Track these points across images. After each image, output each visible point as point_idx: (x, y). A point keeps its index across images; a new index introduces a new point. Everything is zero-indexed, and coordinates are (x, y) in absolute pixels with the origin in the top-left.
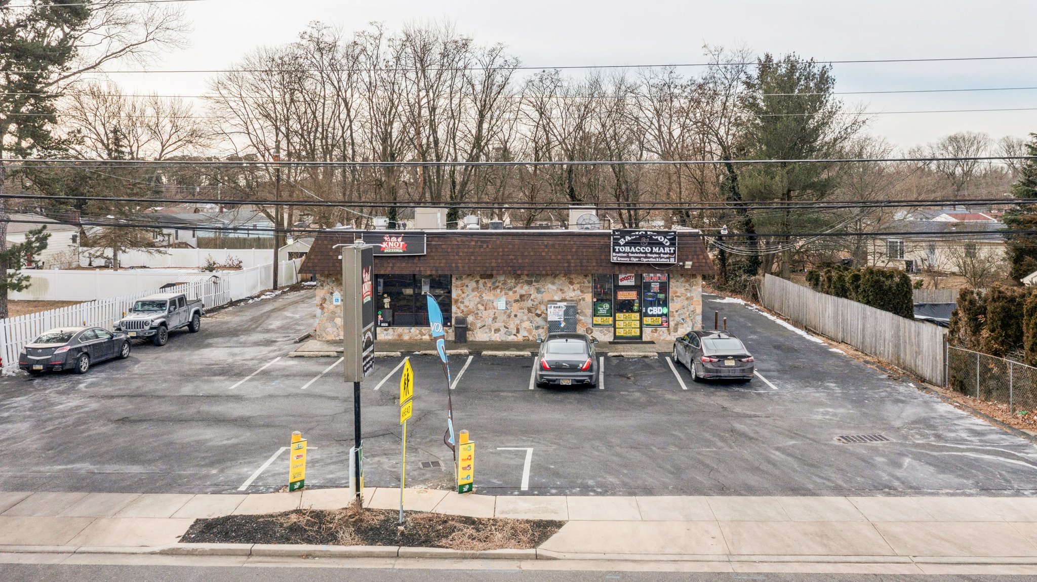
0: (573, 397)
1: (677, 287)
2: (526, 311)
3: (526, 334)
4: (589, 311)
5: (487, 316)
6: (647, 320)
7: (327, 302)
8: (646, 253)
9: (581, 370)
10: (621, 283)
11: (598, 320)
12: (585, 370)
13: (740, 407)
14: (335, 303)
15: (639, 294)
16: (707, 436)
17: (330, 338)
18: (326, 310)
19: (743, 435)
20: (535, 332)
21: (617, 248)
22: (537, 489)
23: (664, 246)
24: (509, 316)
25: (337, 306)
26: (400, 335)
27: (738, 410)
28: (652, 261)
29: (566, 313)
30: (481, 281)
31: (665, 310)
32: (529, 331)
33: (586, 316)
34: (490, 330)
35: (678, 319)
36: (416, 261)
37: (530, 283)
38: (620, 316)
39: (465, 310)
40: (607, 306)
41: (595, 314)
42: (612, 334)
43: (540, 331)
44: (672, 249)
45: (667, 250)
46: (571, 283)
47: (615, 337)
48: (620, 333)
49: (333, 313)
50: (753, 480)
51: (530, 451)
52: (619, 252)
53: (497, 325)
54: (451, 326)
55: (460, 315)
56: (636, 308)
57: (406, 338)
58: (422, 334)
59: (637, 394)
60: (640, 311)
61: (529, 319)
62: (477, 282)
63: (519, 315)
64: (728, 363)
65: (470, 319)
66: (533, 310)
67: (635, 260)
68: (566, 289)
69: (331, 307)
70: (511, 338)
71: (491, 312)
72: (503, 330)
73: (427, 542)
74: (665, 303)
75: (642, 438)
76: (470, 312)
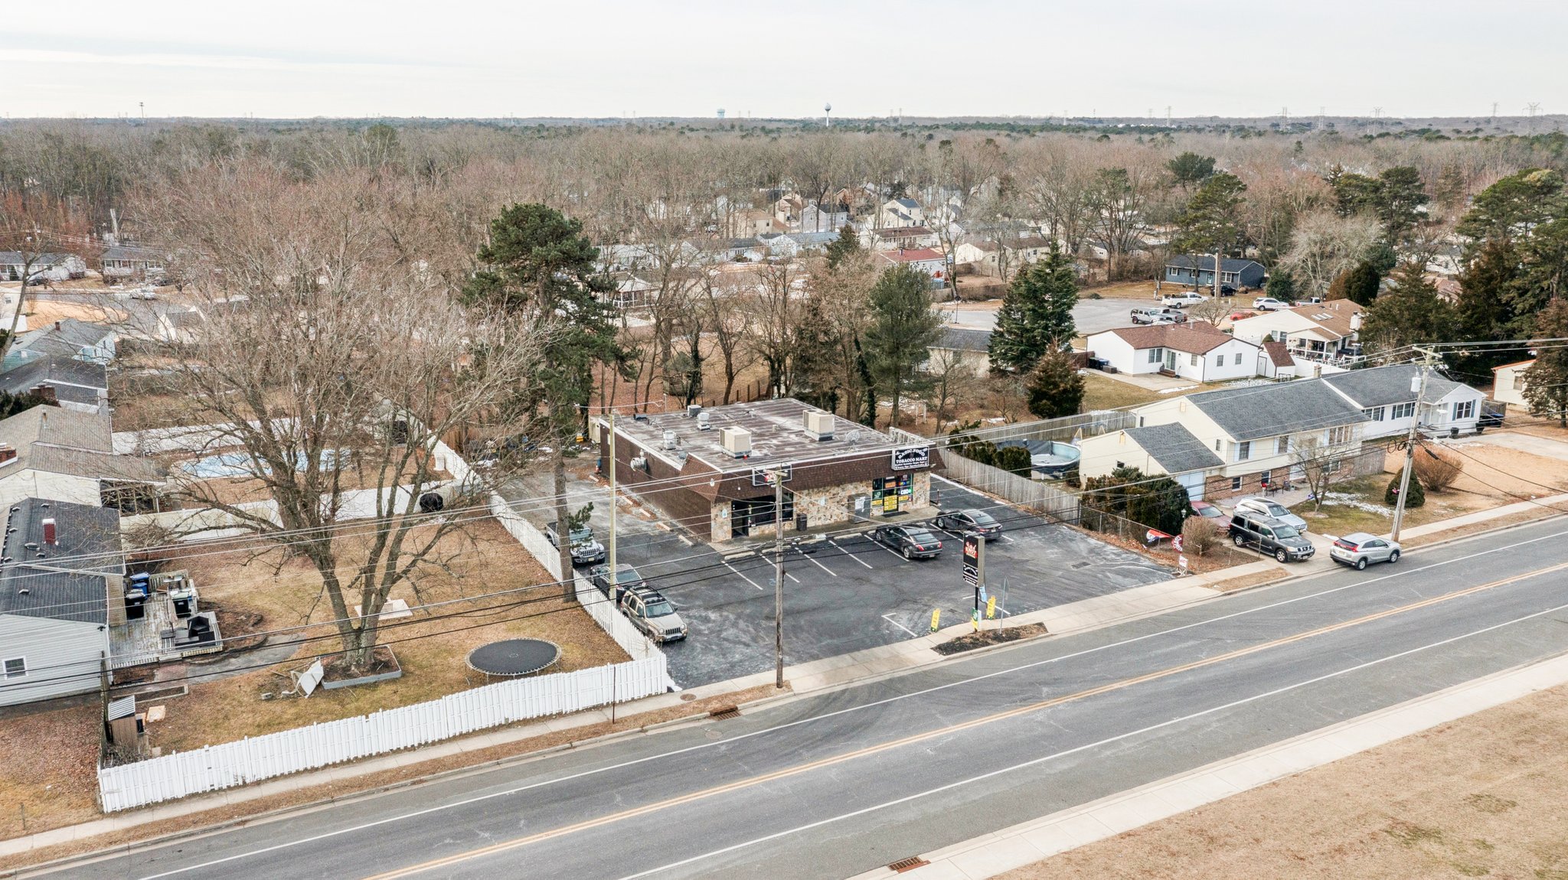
5: (813, 509)
6: (901, 498)
7: (719, 516)
10: (887, 478)
11: (875, 502)
12: (940, 548)
14: (724, 517)
15: (896, 484)
17: (721, 539)
18: (718, 522)
19: (1037, 571)
20: (841, 516)
24: (827, 509)
25: (725, 519)
26: (763, 531)
29: (865, 503)
30: (811, 490)
31: (910, 491)
32: (838, 516)
34: (816, 519)
35: (917, 495)
37: (837, 487)
38: (886, 498)
39: (801, 508)
40: (880, 493)
41: (874, 499)
42: (883, 510)
43: (844, 514)
46: (865, 483)
47: (885, 511)
48: (887, 508)
49: (723, 522)
53: (820, 515)
54: (792, 520)
55: (799, 513)
56: (895, 492)
57: (767, 532)
60: (897, 494)
61: (838, 508)
62: (808, 491)
63: (832, 506)
65: (804, 514)
66: (840, 502)
68: (862, 488)
69: (721, 520)
70: (828, 522)
71: (816, 508)
72: (823, 518)
73: (1017, 638)
74: (909, 486)
76: (805, 509)
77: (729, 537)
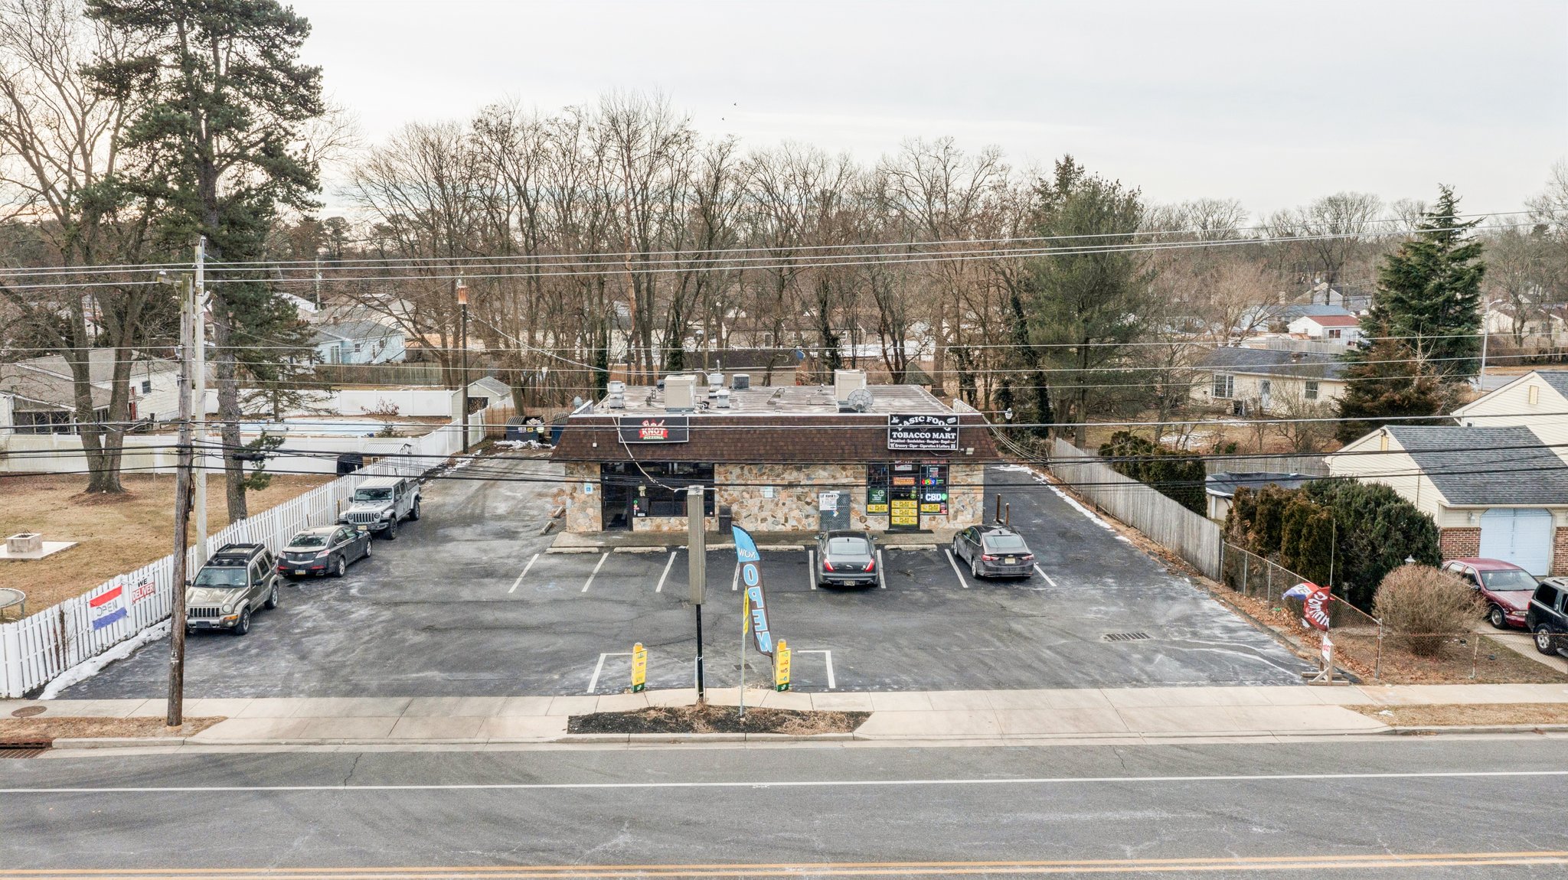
0: (856, 597)
1: (956, 474)
2: (795, 499)
3: (795, 523)
4: (863, 498)
5: (753, 504)
6: (925, 507)
7: (578, 491)
8: (925, 439)
9: (865, 571)
10: (897, 469)
11: (872, 508)
12: (868, 571)
13: (1018, 606)
14: (586, 492)
15: (917, 481)
16: (987, 636)
17: (581, 530)
18: (576, 500)
19: (1019, 634)
20: (804, 521)
21: (894, 433)
22: (843, 687)
23: (944, 432)
24: (777, 505)
25: (589, 496)
26: (658, 526)
27: (1016, 609)
28: (931, 447)
29: (839, 502)
30: (746, 468)
31: (944, 497)
32: (799, 520)
33: (859, 503)
34: (757, 520)
35: (957, 506)
36: (677, 448)
37: (799, 469)
38: (896, 503)
39: (729, 498)
40: (881, 493)
41: (869, 501)
42: (887, 522)
43: (810, 520)
44: (953, 434)
45: (948, 436)
46: (844, 469)
47: (891, 525)
48: (896, 521)
49: (585, 502)
50: (1024, 676)
51: (828, 653)
52: (897, 438)
53: (764, 514)
54: (713, 515)
55: (723, 504)
56: (913, 495)
57: (665, 528)
58: (682, 524)
59: (920, 594)
60: (917, 499)
61: (798, 508)
62: (742, 468)
63: (787, 503)
64: (1008, 561)
65: (735, 508)
66: (803, 498)
67: (913, 447)
68: (838, 475)
69: (583, 497)
70: (779, 528)
71: (757, 501)
72: (771, 520)
73: (766, 730)
74: (942, 488)
75: (927, 639)
76: (734, 501)
77: (598, 526)
